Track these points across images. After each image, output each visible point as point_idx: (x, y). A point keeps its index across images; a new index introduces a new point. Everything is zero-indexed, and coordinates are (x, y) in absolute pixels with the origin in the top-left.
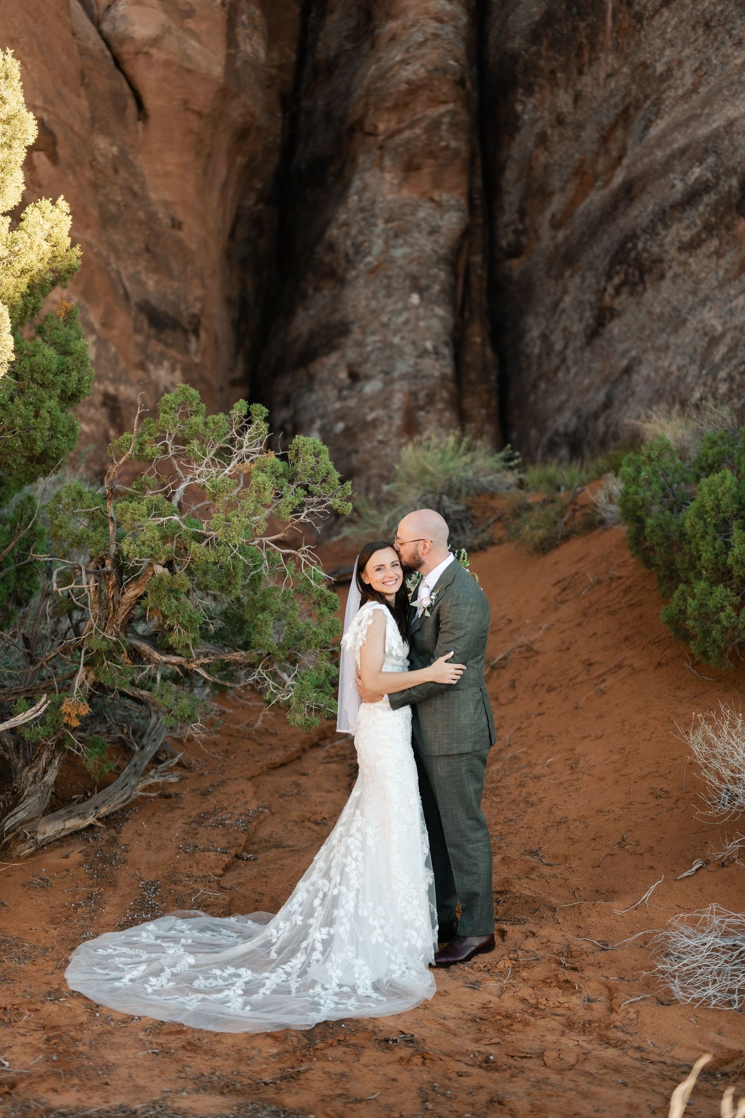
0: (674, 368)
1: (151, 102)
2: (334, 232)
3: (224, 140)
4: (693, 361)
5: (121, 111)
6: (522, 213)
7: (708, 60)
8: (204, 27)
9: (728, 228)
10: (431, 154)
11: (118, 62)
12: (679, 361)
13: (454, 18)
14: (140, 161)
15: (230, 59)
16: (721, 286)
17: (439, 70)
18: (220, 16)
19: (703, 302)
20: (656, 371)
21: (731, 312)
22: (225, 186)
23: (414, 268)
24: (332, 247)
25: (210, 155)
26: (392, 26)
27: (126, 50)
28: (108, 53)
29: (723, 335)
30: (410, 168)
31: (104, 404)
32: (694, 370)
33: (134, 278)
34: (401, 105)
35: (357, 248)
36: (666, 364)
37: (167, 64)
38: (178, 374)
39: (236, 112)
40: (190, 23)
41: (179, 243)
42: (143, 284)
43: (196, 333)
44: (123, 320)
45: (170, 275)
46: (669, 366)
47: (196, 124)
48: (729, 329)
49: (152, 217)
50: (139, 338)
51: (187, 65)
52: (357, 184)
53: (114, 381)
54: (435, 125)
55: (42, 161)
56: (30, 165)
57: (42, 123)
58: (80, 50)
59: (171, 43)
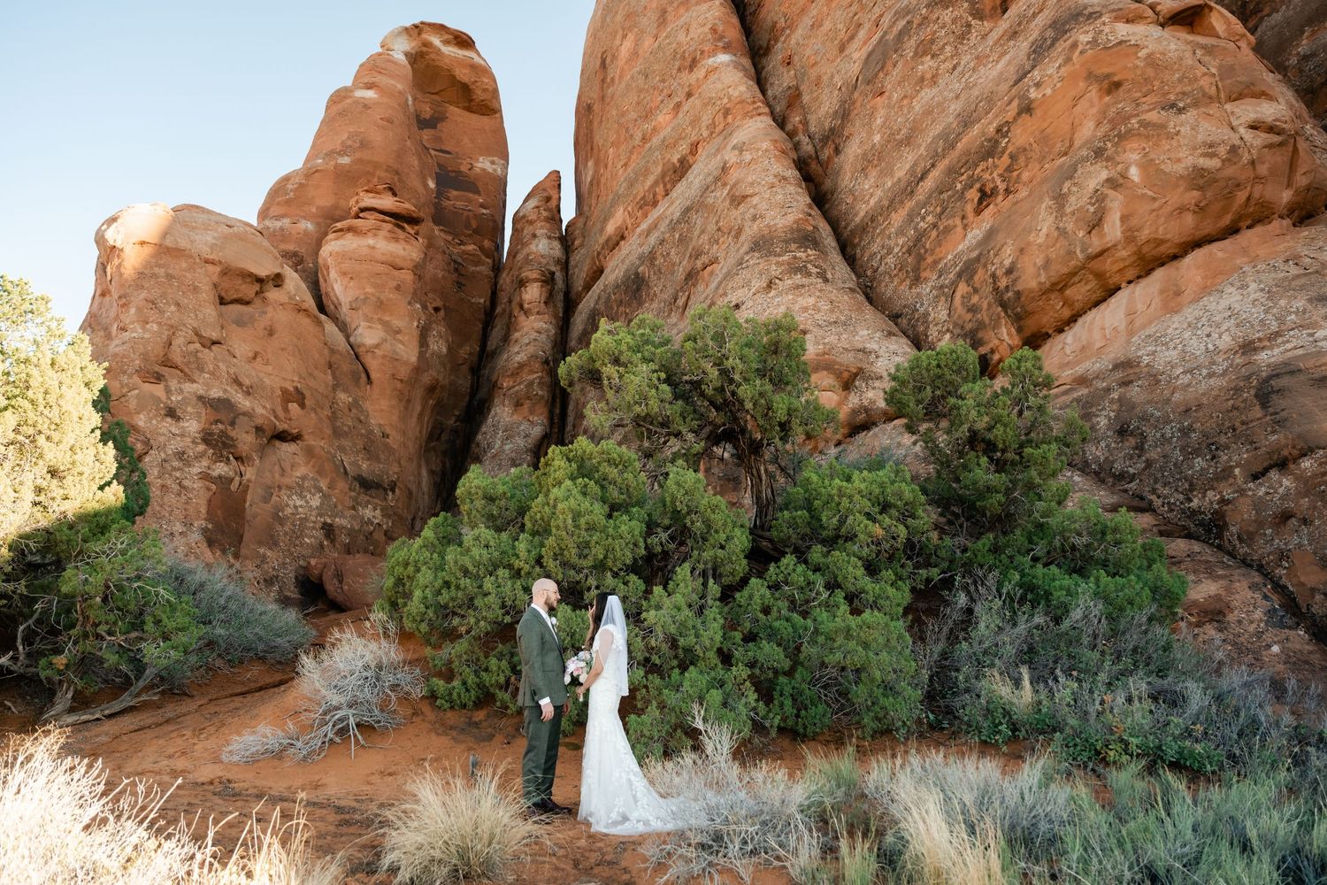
1: (374, 375)
2: (479, 437)
3: (418, 394)
5: (357, 381)
6: (574, 426)
8: (406, 338)
10: (528, 398)
11: (357, 357)
13: (547, 331)
14: (367, 405)
15: (421, 355)
17: (534, 357)
18: (416, 333)
22: (421, 415)
23: (513, 455)
24: (478, 445)
25: (409, 401)
26: (517, 335)
27: (361, 351)
28: (352, 352)
30: (518, 405)
31: (322, 528)
33: (355, 464)
34: (515, 374)
35: (488, 444)
37: (384, 357)
38: (378, 512)
39: (426, 379)
40: (399, 337)
41: (387, 446)
42: (359, 466)
43: (393, 491)
44: (342, 485)
45: (379, 461)
47: (399, 385)
49: (371, 432)
50: (353, 494)
51: (396, 357)
52: (493, 413)
53: (330, 517)
54: (531, 383)
55: (294, 407)
56: (286, 410)
57: (296, 389)
58: (332, 351)
59: (387, 346)
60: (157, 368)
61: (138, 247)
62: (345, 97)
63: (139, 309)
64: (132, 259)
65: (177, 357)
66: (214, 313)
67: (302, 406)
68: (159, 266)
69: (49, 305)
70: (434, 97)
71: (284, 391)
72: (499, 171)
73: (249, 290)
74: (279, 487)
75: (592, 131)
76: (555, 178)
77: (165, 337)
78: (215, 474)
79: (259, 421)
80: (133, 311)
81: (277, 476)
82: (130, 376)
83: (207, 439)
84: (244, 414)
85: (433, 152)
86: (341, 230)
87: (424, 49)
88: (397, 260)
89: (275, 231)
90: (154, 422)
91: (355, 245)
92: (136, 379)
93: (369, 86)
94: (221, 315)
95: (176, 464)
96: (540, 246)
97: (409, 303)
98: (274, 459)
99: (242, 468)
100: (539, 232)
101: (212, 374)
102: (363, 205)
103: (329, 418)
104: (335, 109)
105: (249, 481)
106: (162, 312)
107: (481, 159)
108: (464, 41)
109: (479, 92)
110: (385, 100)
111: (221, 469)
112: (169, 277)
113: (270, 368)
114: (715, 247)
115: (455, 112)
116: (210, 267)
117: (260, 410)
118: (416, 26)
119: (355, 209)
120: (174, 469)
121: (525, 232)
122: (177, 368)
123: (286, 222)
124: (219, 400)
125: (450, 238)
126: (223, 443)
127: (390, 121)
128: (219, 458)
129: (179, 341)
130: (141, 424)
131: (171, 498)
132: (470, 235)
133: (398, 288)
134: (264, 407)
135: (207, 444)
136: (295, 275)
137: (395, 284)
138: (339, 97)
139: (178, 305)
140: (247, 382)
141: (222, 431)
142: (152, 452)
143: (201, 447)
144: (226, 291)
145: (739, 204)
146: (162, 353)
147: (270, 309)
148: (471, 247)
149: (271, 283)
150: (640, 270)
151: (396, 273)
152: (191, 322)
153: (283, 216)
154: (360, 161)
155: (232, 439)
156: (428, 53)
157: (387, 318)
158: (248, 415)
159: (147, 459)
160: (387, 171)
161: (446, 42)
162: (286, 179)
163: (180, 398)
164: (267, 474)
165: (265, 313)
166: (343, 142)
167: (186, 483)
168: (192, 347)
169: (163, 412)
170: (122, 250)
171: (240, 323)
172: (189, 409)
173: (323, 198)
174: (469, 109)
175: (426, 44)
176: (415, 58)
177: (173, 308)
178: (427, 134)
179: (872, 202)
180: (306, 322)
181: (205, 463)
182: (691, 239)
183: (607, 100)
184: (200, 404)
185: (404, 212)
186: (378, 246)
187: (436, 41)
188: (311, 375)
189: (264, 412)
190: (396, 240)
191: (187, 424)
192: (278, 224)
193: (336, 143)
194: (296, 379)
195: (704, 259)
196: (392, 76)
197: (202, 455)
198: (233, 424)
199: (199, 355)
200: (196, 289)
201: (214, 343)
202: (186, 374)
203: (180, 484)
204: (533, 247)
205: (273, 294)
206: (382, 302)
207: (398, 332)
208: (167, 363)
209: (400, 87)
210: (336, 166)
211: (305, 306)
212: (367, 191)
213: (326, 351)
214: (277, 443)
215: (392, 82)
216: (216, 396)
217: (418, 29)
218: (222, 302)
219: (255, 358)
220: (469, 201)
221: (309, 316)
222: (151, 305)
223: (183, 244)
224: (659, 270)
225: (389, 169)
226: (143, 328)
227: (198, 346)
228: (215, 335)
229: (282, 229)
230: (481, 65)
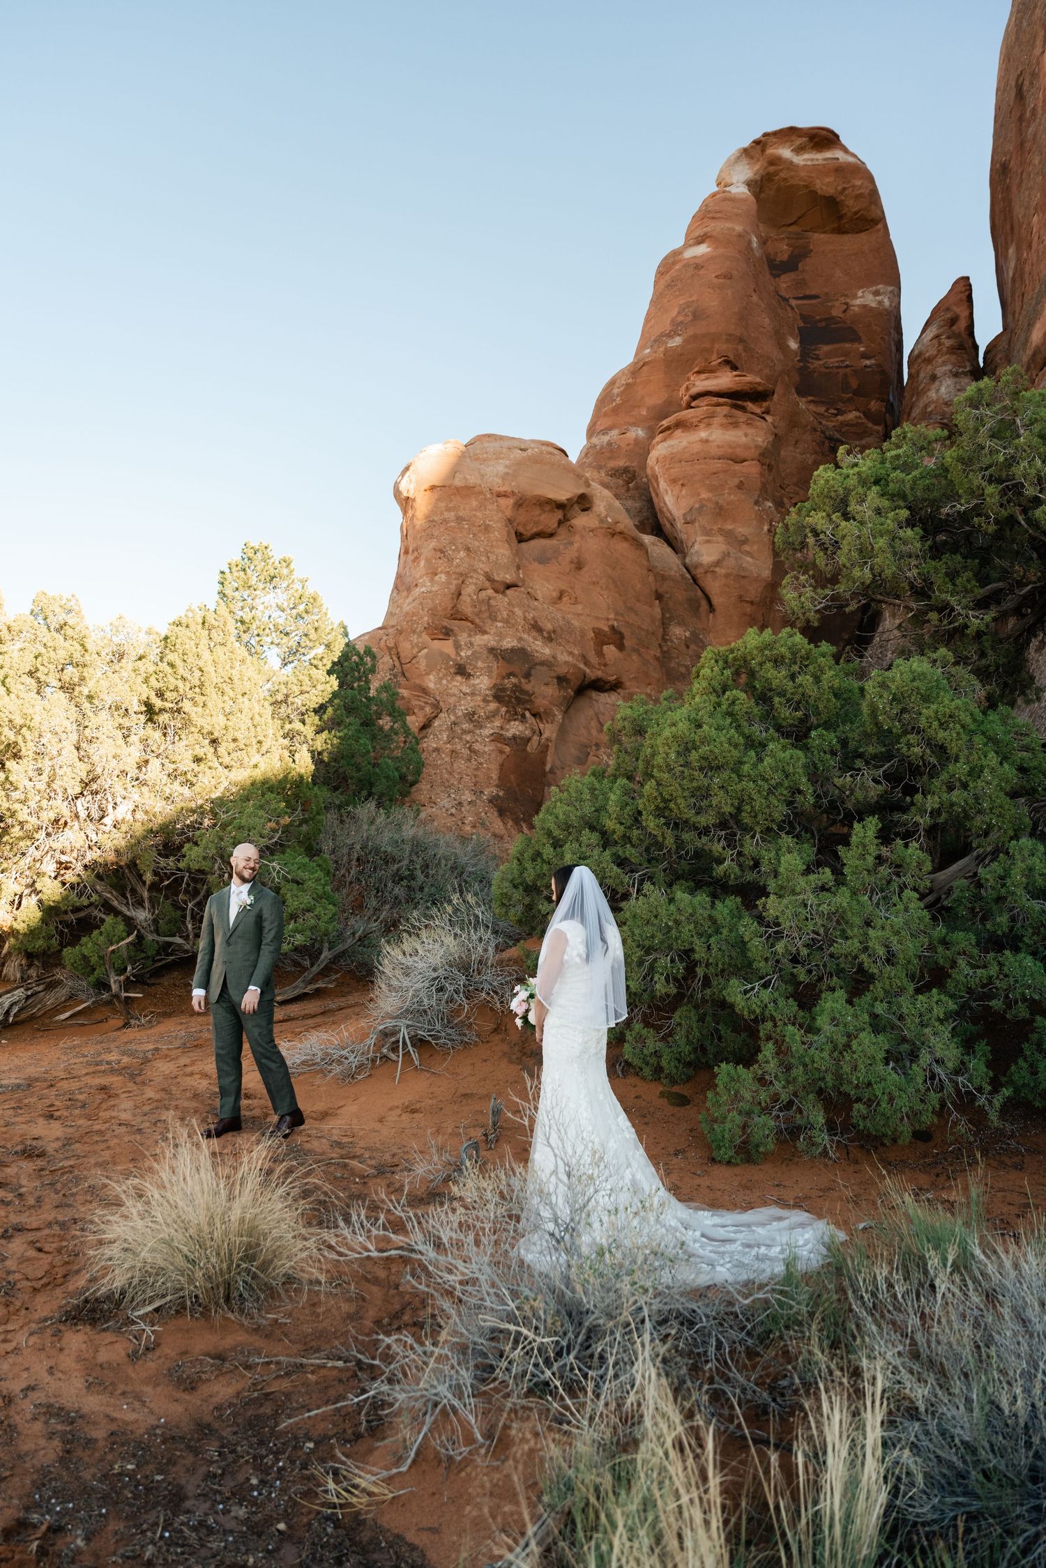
1: (716, 601)
5: (694, 607)
8: (755, 547)
11: (695, 580)
14: (710, 638)
15: (777, 564)
18: (767, 539)
27: (699, 572)
28: (688, 576)
37: (727, 576)
40: (746, 548)
47: (748, 609)
51: (743, 574)
55: (610, 650)
56: (600, 654)
57: (612, 628)
58: (662, 578)
59: (731, 562)
60: (446, 623)
61: (428, 493)
62: (674, 263)
63: (427, 560)
64: (422, 505)
65: (466, 607)
66: (507, 553)
67: (621, 647)
68: (449, 510)
69: (292, 566)
70: (793, 229)
71: (598, 633)
72: (887, 303)
73: (550, 520)
74: (597, 745)
75: (1010, 202)
76: (963, 289)
77: (453, 587)
78: (509, 734)
79: (562, 670)
80: (422, 563)
81: (594, 732)
82: (419, 635)
83: (499, 695)
84: (542, 663)
85: (794, 303)
86: (668, 428)
87: (772, 169)
88: (738, 450)
89: (602, 447)
90: (444, 682)
91: (684, 443)
92: (425, 637)
93: (700, 241)
94: (517, 553)
95: (466, 726)
96: (943, 390)
97: (757, 503)
98: (591, 713)
99: (541, 726)
100: (940, 371)
101: (506, 621)
102: (694, 391)
103: (657, 659)
104: (663, 283)
105: (548, 740)
106: (450, 560)
107: (860, 293)
108: (824, 139)
109: (850, 202)
110: (721, 251)
111: (515, 728)
112: (459, 519)
113: (580, 607)
115: (821, 241)
116: (502, 501)
117: (563, 657)
118: (757, 142)
119: (686, 398)
120: (465, 732)
121: (922, 375)
122: (467, 619)
123: (614, 434)
124: (513, 650)
125: (822, 409)
126: (517, 698)
127: (728, 276)
128: (514, 715)
129: (469, 590)
130: (431, 685)
131: (461, 765)
132: (849, 400)
133: (740, 486)
134: (571, 653)
135: (500, 702)
136: (606, 493)
137: (736, 481)
138: (669, 264)
139: (468, 549)
140: (549, 626)
141: (515, 685)
142: (442, 715)
143: (493, 706)
144: (525, 525)
146: (450, 606)
147: (577, 538)
148: (852, 416)
149: (576, 507)
151: (737, 467)
152: (482, 566)
153: (611, 428)
154: (694, 337)
155: (527, 693)
156: (776, 173)
157: (729, 527)
158: (548, 664)
159: (436, 723)
160: (727, 341)
161: (799, 150)
162: (612, 383)
163: (469, 653)
164: (583, 731)
165: (571, 543)
166: (673, 321)
167: (477, 746)
168: (483, 595)
169: (452, 670)
170: (414, 500)
171: (543, 560)
172: (480, 664)
173: (654, 397)
174: (840, 231)
175: (775, 161)
176: (758, 186)
177: (462, 554)
178: (785, 282)
180: (622, 547)
181: (497, 723)
183: (1028, 146)
184: (491, 657)
185: (746, 388)
186: (713, 437)
187: (786, 153)
188: (631, 609)
189: (570, 659)
190: (735, 425)
191: (477, 681)
192: (605, 439)
193: (665, 325)
194: (612, 616)
196: (727, 219)
197: (494, 714)
198: (528, 676)
199: (492, 602)
200: (487, 529)
201: (509, 587)
202: (477, 626)
203: (470, 748)
204: (932, 394)
205: (581, 521)
206: (721, 508)
207: (745, 541)
208: (457, 616)
209: (739, 228)
210: (666, 350)
211: (620, 527)
212: (699, 372)
213: (651, 578)
214: (594, 694)
215: (728, 225)
216: (509, 646)
217: (760, 144)
218: (521, 538)
219: (560, 598)
220: (846, 354)
221: (626, 539)
222: (439, 554)
223: (472, 480)
225: (730, 338)
226: (432, 580)
227: (490, 592)
228: (509, 578)
229: (609, 444)
230: (849, 164)
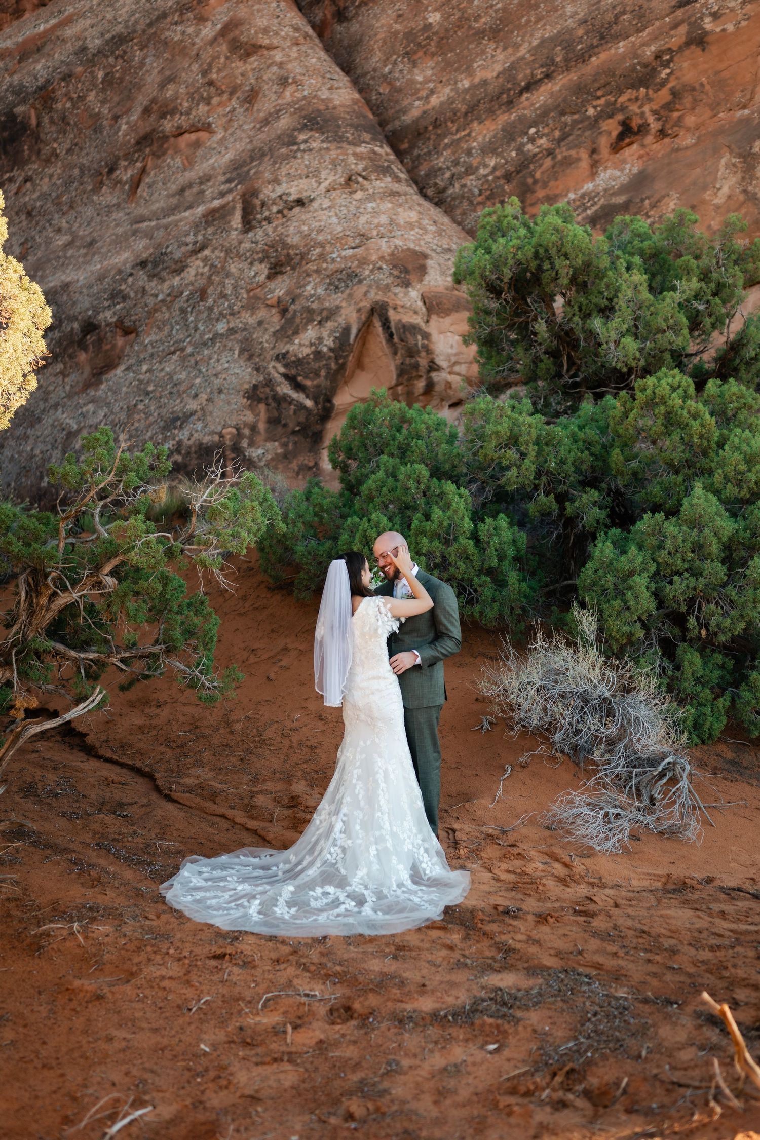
0: (37, 452)
4: (54, 447)
7: (33, 238)
9: (71, 357)
12: (41, 446)
16: (69, 396)
19: (56, 406)
20: (19, 453)
21: (83, 415)
29: (79, 431)
32: (57, 454)
36: (29, 448)
46: (32, 450)
48: (84, 427)
114: (202, 109)
145: (248, 55)
150: (20, 110)
179: (434, 101)
182: (139, 87)
195: (180, 120)
224: (63, 118)
